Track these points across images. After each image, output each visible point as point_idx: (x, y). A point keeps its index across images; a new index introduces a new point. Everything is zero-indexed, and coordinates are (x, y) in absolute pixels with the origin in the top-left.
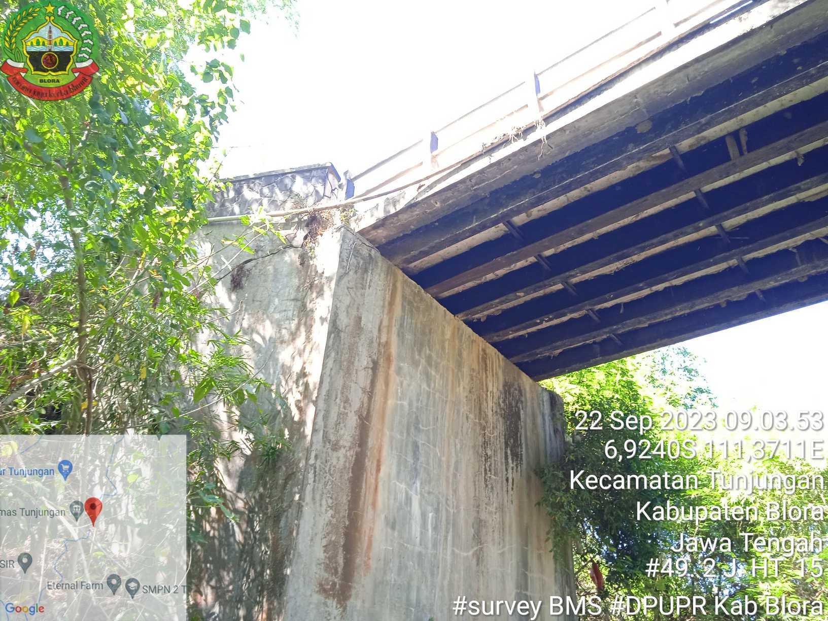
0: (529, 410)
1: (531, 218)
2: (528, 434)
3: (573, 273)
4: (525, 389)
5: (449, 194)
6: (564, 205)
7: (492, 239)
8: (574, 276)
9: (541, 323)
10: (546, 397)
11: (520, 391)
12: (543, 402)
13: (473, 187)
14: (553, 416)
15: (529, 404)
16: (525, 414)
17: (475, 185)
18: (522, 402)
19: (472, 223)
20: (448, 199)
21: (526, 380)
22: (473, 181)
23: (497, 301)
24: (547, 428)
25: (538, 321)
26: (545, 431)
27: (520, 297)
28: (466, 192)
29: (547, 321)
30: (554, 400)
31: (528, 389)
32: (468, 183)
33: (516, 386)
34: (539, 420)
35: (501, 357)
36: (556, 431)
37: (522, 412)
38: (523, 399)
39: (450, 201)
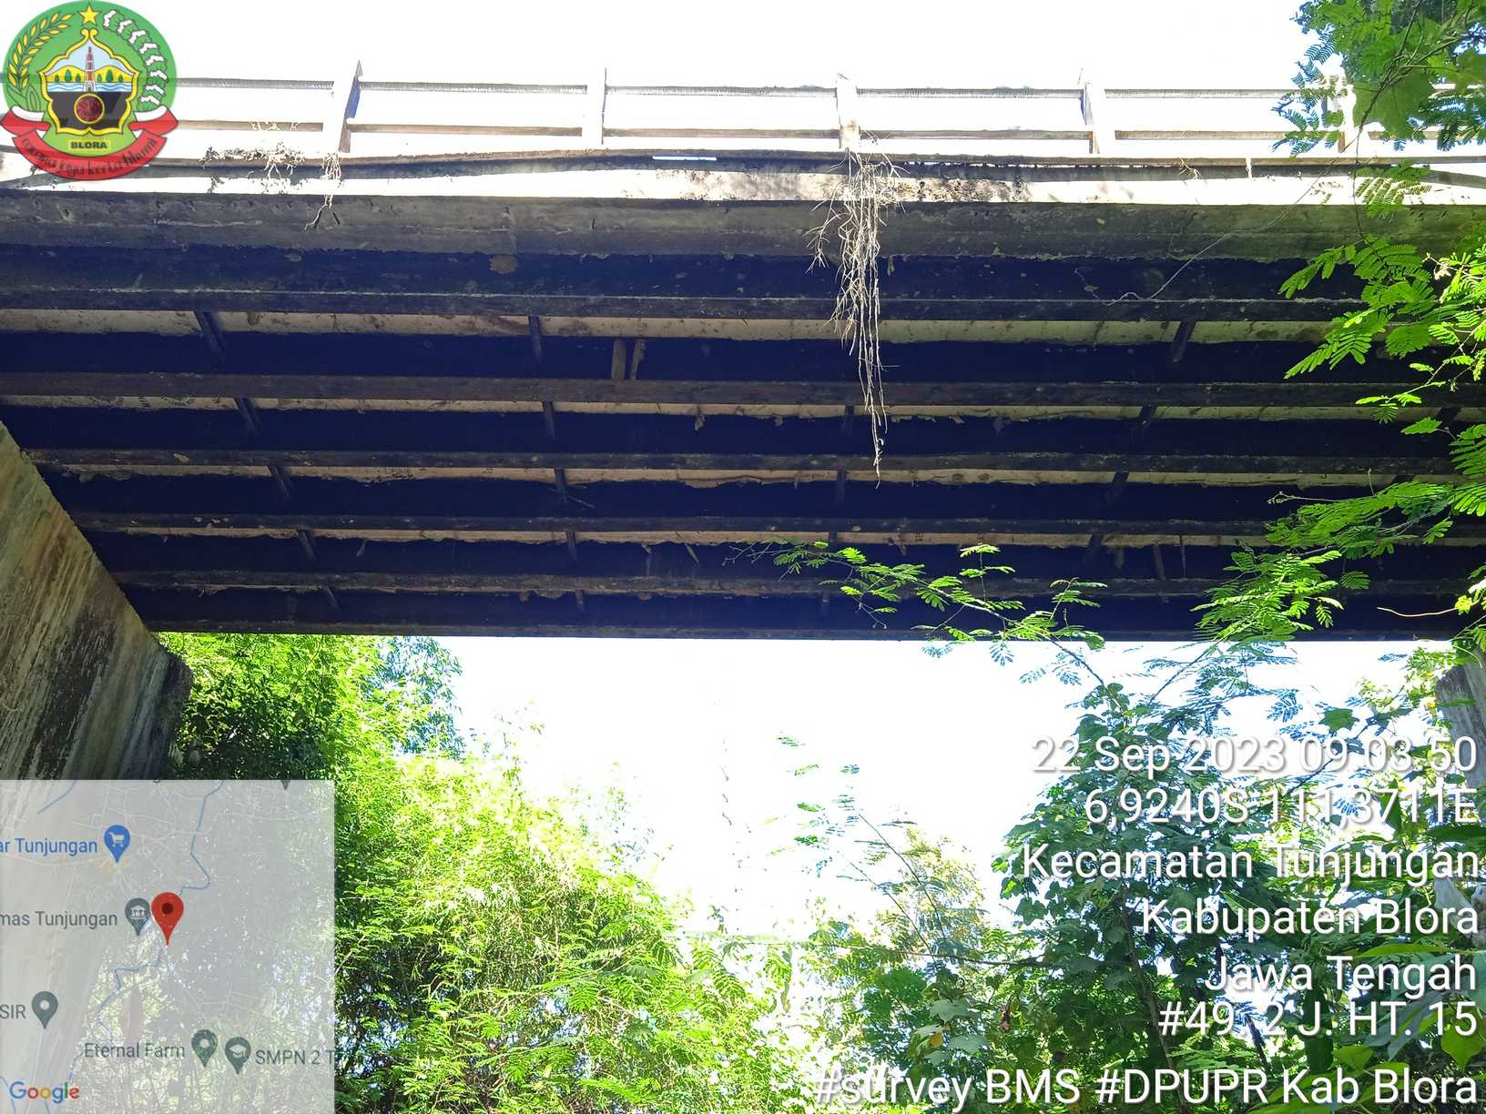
0: (115, 679)
1: (254, 328)
2: (95, 724)
3: (297, 456)
4: (122, 640)
5: (103, 208)
6: (324, 331)
7: (161, 331)
8: (297, 463)
9: (203, 525)
10: (161, 664)
11: (110, 640)
12: (151, 672)
13: (158, 218)
14: (161, 704)
15: (120, 668)
16: (104, 688)
17: (165, 217)
18: (106, 662)
19: (130, 284)
20: (98, 217)
21: (131, 622)
22: (164, 208)
23: (128, 453)
24: (140, 723)
25: (199, 520)
26: (132, 728)
27: (177, 462)
28: (141, 221)
29: (215, 525)
30: (176, 673)
31: (128, 639)
32: (152, 205)
33: (106, 628)
34: (130, 703)
35: (96, 562)
36: (156, 731)
37: (98, 680)
38: (111, 657)
39: (99, 224)
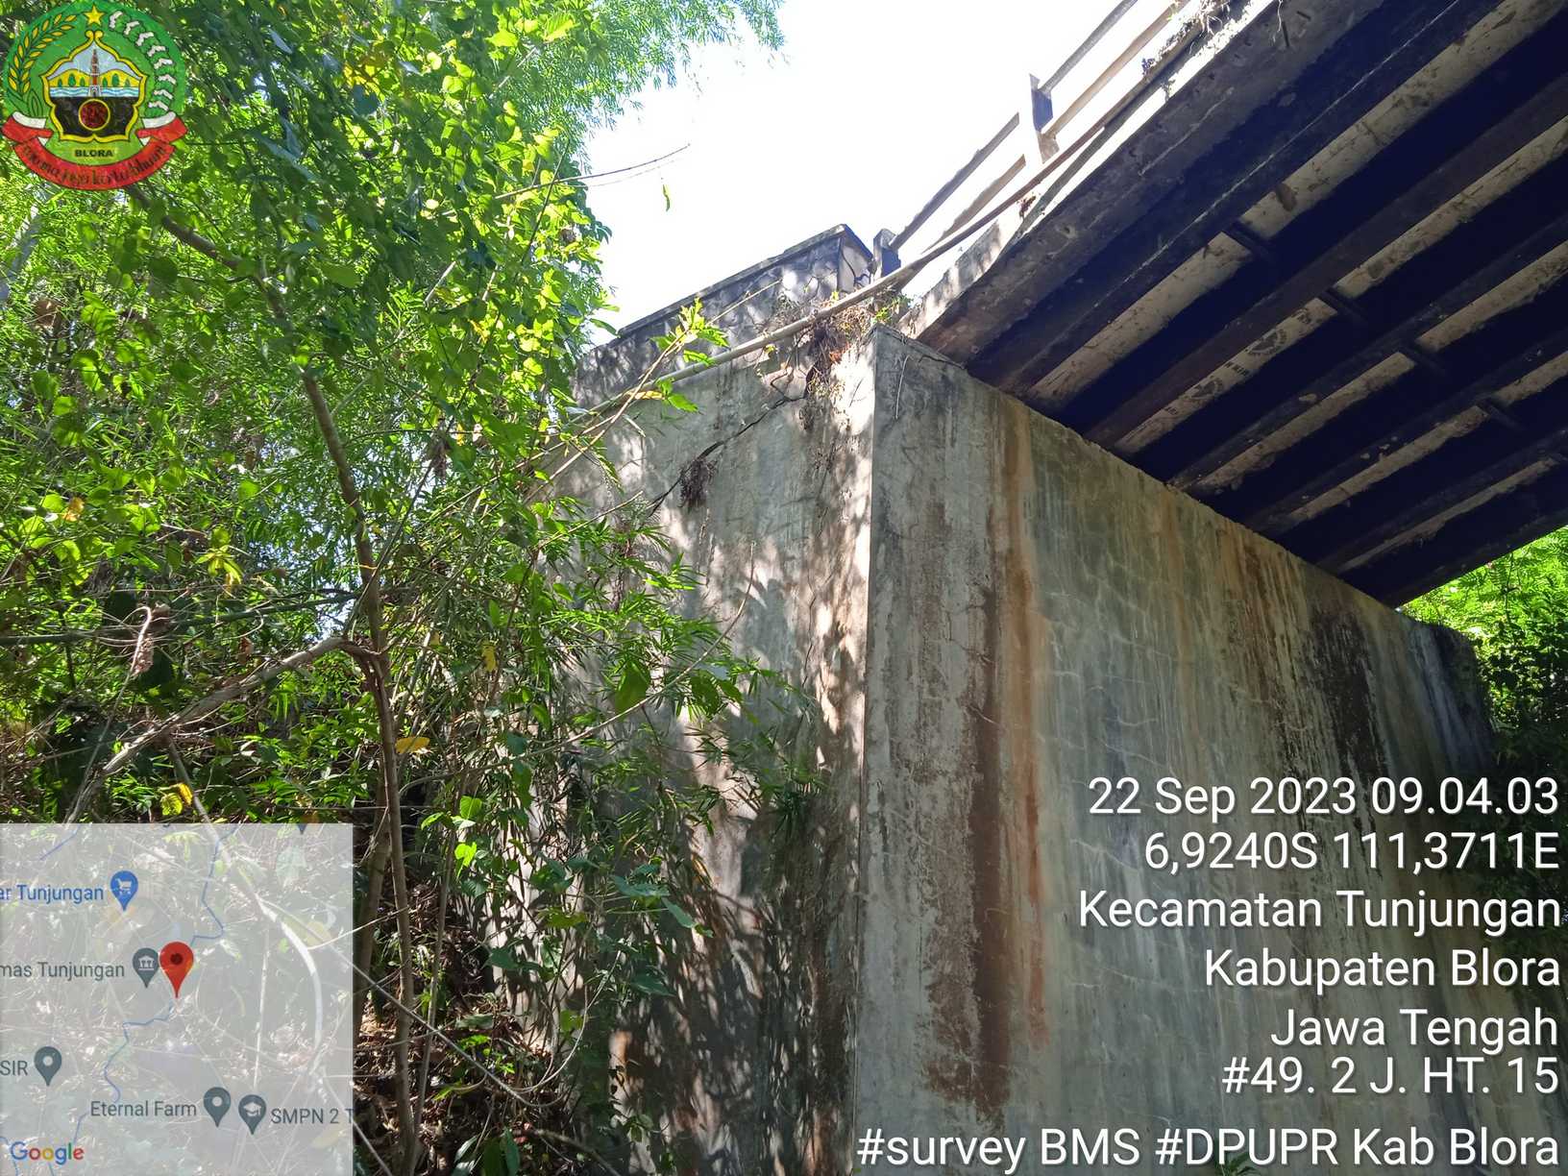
0: (1386, 668)
1: (1297, 211)
2: (1394, 721)
3: (1426, 316)
4: (1369, 626)
5: (1091, 199)
6: (1368, 158)
7: (1212, 285)
8: (1432, 323)
9: (1374, 459)
10: (1426, 639)
11: (1356, 630)
12: (1420, 649)
13: (1140, 169)
14: (1450, 678)
15: (1383, 654)
16: (1379, 678)
17: (1145, 163)
18: (1366, 654)
19: (1155, 249)
20: (1092, 212)
21: (1366, 605)
22: (1138, 153)
23: (1256, 426)
24: (1441, 705)
25: (1366, 456)
26: (1435, 713)
27: (1308, 406)
28: (1129, 185)
29: (1387, 453)
30: (1447, 641)
31: (1374, 623)
32: (1128, 160)
33: (1345, 620)
34: (1416, 688)
35: (1296, 561)
36: (1464, 710)
37: (1369, 675)
38: (1368, 647)
39: (1098, 218)
